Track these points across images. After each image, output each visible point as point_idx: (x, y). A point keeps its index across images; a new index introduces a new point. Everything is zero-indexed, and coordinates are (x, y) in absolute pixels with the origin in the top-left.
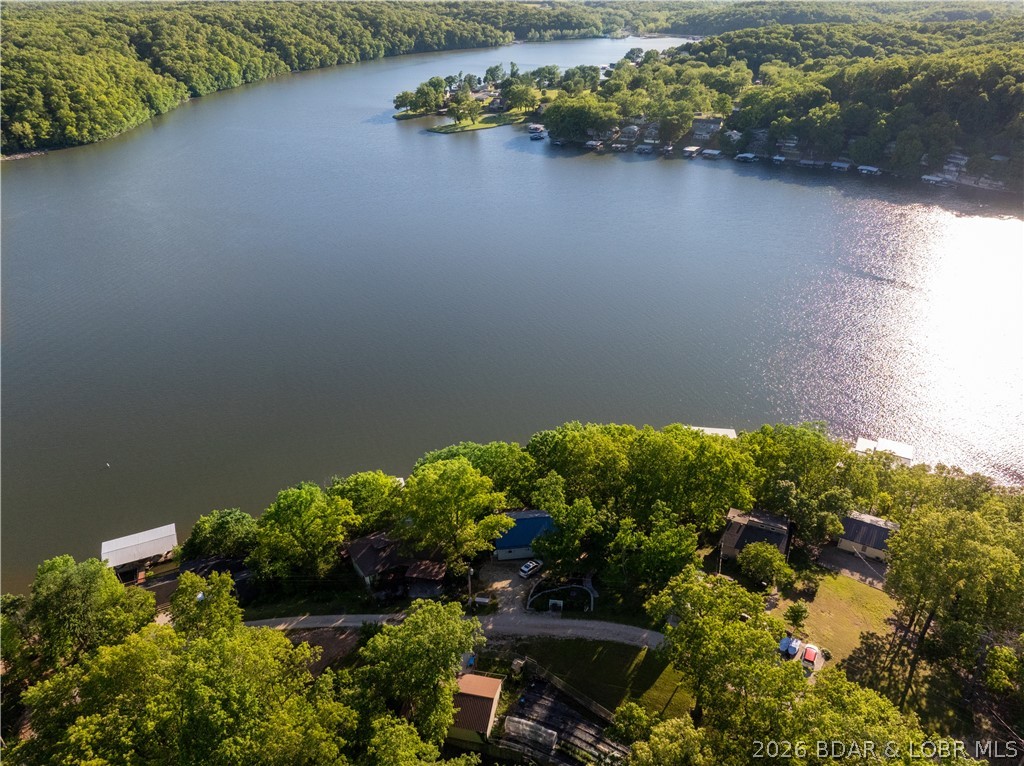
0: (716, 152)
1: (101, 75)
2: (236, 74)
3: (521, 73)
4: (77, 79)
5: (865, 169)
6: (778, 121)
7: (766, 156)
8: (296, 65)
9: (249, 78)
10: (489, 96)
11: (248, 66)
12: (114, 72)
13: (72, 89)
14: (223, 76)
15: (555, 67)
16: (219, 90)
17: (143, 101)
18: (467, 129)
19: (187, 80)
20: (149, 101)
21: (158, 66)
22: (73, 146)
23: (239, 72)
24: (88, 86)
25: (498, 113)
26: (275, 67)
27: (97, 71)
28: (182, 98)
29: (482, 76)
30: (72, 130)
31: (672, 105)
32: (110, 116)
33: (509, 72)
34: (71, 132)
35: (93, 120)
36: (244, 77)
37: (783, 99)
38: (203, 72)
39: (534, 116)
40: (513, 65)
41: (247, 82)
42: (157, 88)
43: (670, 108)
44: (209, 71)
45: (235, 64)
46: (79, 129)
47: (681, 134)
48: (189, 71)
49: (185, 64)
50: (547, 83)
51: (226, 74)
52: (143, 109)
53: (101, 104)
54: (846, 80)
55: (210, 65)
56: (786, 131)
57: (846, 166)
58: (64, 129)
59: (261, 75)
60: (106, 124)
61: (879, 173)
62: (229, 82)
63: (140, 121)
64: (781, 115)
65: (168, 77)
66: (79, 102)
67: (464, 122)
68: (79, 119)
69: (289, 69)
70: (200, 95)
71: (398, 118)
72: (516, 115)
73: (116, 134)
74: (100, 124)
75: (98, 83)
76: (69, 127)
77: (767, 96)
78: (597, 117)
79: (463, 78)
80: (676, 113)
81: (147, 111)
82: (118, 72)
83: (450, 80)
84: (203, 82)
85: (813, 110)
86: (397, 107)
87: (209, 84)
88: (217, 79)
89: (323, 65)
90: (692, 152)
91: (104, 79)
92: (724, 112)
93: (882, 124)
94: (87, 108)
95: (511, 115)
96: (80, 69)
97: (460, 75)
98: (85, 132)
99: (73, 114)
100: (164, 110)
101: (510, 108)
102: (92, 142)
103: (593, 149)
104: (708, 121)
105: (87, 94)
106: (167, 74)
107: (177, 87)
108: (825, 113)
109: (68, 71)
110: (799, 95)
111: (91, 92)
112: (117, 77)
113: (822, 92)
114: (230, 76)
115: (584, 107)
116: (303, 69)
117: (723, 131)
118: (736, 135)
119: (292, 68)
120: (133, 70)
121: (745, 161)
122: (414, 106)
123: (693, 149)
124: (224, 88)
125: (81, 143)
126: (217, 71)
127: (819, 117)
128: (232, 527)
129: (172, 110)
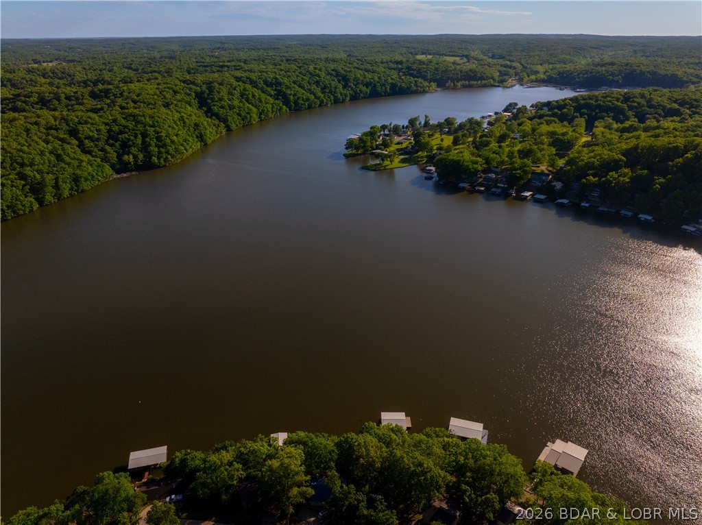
0: (543, 197)
1: (175, 122)
2: (254, 116)
3: (431, 122)
4: (161, 127)
5: (643, 217)
6: (587, 179)
7: (578, 201)
8: (293, 108)
9: (263, 118)
10: (407, 141)
11: (263, 111)
12: (183, 120)
13: (158, 133)
14: (246, 117)
15: (454, 118)
16: (243, 126)
17: (197, 137)
18: (387, 167)
19: (225, 121)
20: (201, 137)
21: (210, 113)
22: (155, 168)
23: (257, 114)
24: (167, 131)
25: (409, 155)
26: (280, 110)
27: (173, 120)
28: (221, 132)
29: (406, 123)
30: (155, 159)
31: (518, 162)
32: (177, 150)
33: (423, 122)
34: (154, 160)
35: (167, 152)
36: (260, 117)
37: (593, 163)
38: (236, 117)
39: (431, 159)
40: (426, 117)
41: (261, 120)
42: (206, 129)
43: (516, 165)
44: (239, 115)
45: (254, 110)
46: (159, 158)
47: (522, 182)
48: (227, 115)
49: (225, 111)
50: (447, 130)
51: (249, 116)
52: (197, 142)
53: (173, 142)
54: (639, 151)
55: (240, 111)
56: (592, 187)
57: (630, 214)
58: (151, 158)
59: (270, 115)
60: (174, 155)
61: (653, 221)
62: (250, 121)
63: (194, 151)
64: (588, 175)
65: (214, 120)
66: (161, 141)
67: (386, 163)
68: (160, 152)
69: (288, 111)
70: (232, 130)
71: (347, 156)
72: (422, 157)
73: (179, 161)
74: (171, 155)
75: (173, 128)
76: (154, 158)
77: (583, 160)
78: (467, 169)
79: (392, 126)
80: (520, 168)
81: (199, 143)
82: (185, 120)
83: (384, 127)
84: (235, 122)
85: (611, 174)
86: (347, 148)
87: (238, 123)
88: (243, 120)
89: (310, 107)
90: (527, 196)
91: (177, 125)
92: (554, 168)
93: (657, 188)
94: (165, 145)
95: (418, 157)
96: (164, 120)
97: (390, 125)
98: (162, 160)
99: (156, 149)
100: (209, 142)
101: (417, 152)
102: (165, 166)
103: (463, 189)
104: (542, 173)
105: (166, 136)
106: (214, 118)
107: (218, 126)
108: (619, 176)
109: (157, 122)
110: (605, 160)
111: (168, 135)
112: (184, 123)
113: (621, 160)
114: (251, 117)
115: (460, 160)
116: (297, 110)
117: (551, 181)
118: (558, 185)
119: (290, 110)
120: (194, 117)
121: (562, 205)
122: (357, 148)
123: (528, 194)
124: (247, 125)
125: (159, 167)
126: (243, 115)
127: (615, 179)
128: (190, 462)
129: (213, 142)
